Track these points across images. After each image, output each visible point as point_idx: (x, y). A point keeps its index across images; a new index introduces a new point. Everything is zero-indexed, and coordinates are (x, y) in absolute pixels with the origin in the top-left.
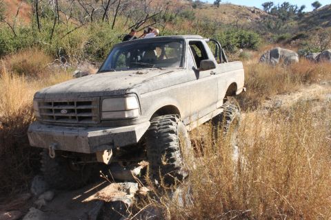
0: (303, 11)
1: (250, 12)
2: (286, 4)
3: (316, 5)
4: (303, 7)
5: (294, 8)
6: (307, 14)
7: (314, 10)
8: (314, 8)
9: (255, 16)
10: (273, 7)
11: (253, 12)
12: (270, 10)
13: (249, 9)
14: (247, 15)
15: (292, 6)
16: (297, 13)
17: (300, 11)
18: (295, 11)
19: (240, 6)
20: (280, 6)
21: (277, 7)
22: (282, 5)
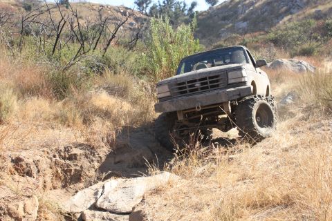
0: (195, 10)
1: (120, 15)
4: (194, 5)
5: (182, 5)
6: (202, 14)
7: (210, 8)
8: (209, 5)
10: (151, 5)
11: (124, 14)
12: (148, 11)
13: (117, 10)
14: (116, 19)
15: (179, 3)
16: (186, 12)
17: (190, 10)
18: (183, 11)
19: (102, 6)
20: (162, 4)
21: (158, 5)
22: (164, 2)
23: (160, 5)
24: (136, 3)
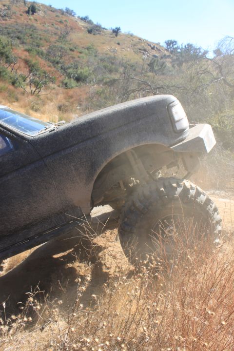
1: (150, 48)
2: (190, 46)
3: (218, 52)
4: (205, 53)
5: (198, 51)
7: (215, 58)
8: (215, 56)
9: (154, 53)
10: (175, 47)
11: (153, 48)
13: (149, 45)
14: (145, 50)
15: (196, 49)
18: (197, 55)
19: (140, 39)
20: (184, 47)
21: (180, 47)
22: (185, 46)
23: (182, 48)
24: (166, 42)
